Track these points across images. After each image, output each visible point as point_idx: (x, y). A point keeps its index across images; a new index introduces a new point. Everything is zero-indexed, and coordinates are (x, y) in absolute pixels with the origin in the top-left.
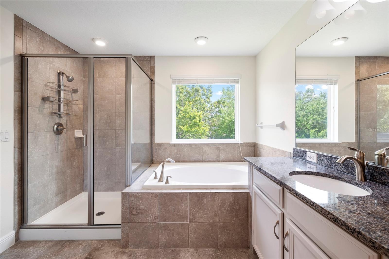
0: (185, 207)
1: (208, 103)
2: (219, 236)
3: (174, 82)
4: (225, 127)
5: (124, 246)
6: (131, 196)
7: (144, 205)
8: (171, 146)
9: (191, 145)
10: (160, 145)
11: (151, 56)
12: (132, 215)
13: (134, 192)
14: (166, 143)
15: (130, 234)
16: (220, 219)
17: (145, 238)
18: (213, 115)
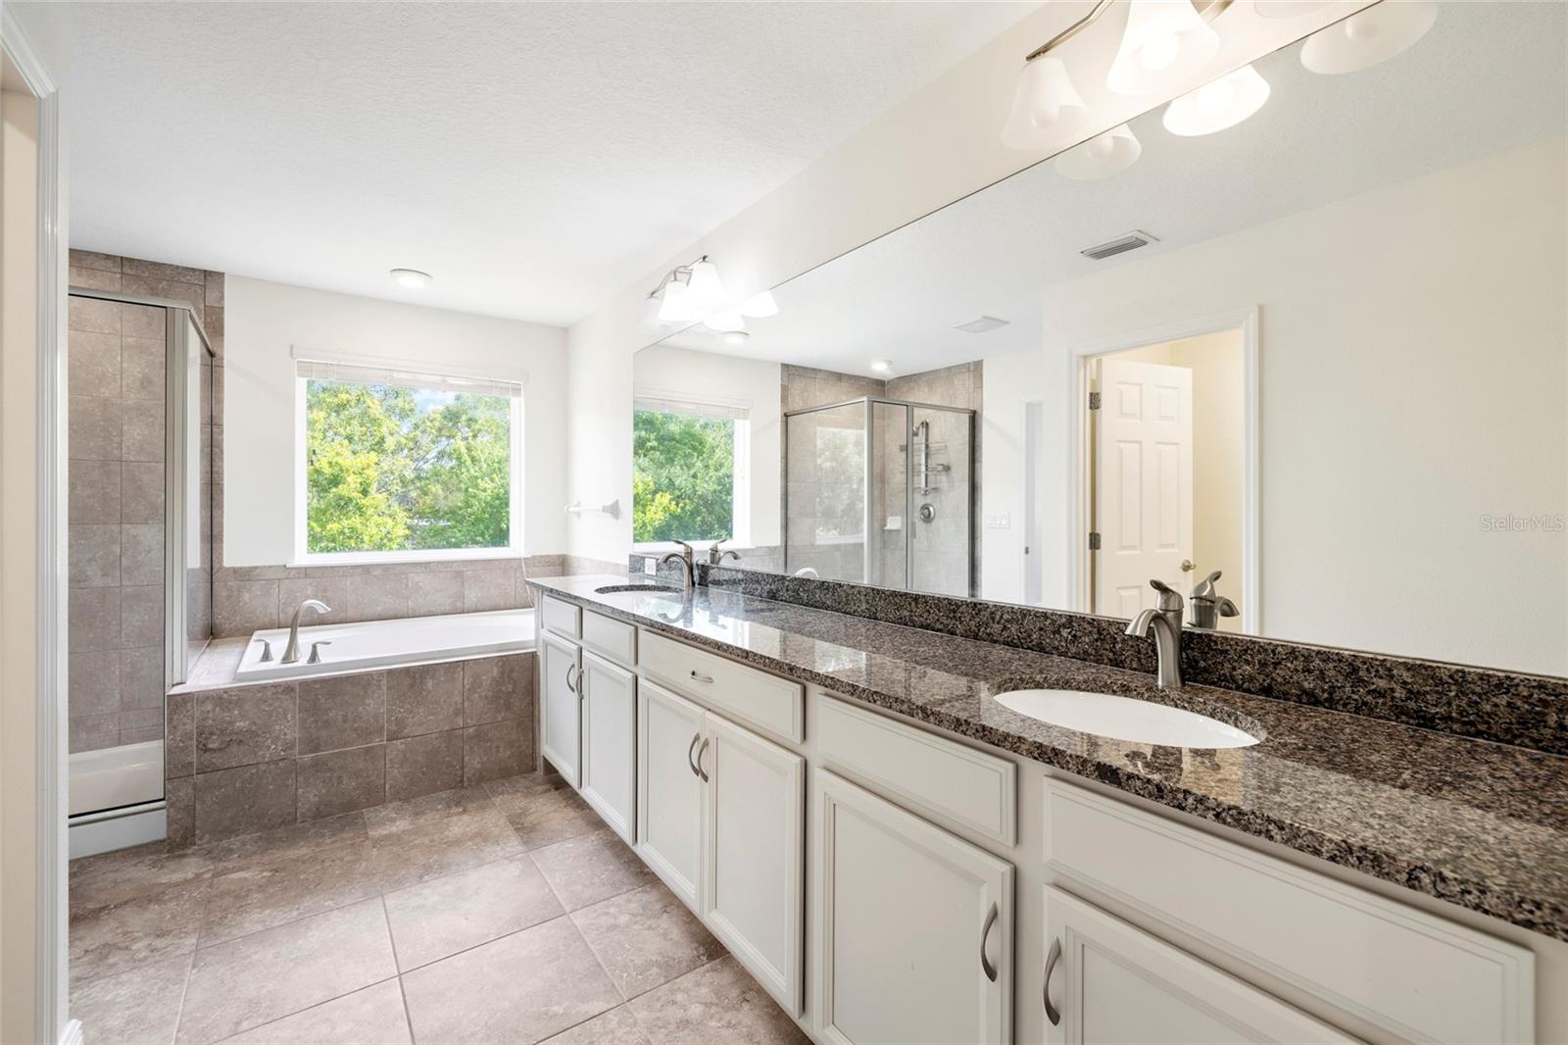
0: (376, 706)
1: (404, 415)
2: (466, 758)
3: (305, 369)
4: (478, 520)
5: (178, 844)
6: (203, 702)
7: (248, 720)
8: (291, 576)
9: (366, 569)
10: (244, 575)
11: (205, 271)
12: (206, 751)
13: (214, 690)
14: (271, 567)
15: (198, 807)
16: (468, 721)
17: (251, 807)
18: (426, 467)
